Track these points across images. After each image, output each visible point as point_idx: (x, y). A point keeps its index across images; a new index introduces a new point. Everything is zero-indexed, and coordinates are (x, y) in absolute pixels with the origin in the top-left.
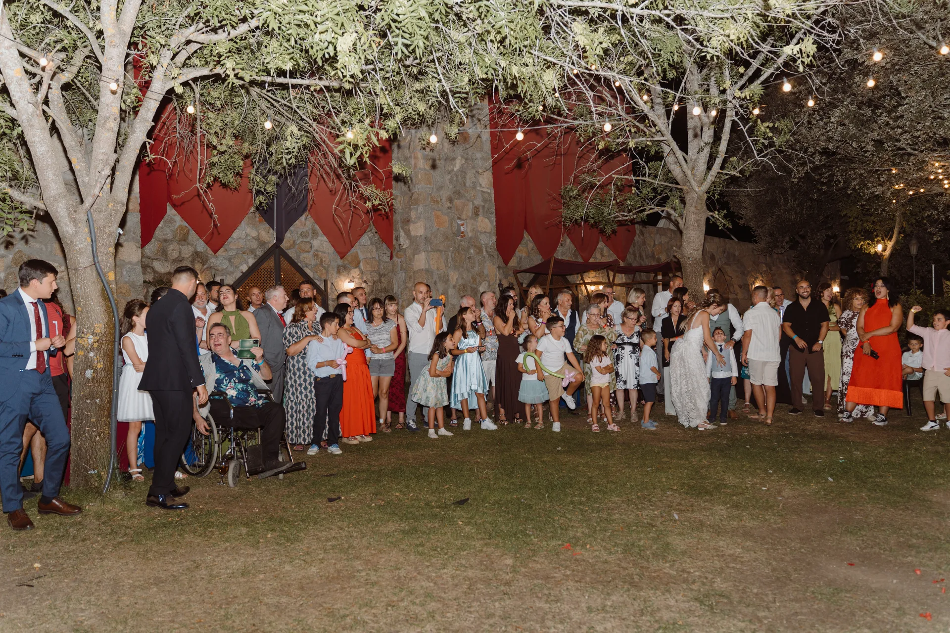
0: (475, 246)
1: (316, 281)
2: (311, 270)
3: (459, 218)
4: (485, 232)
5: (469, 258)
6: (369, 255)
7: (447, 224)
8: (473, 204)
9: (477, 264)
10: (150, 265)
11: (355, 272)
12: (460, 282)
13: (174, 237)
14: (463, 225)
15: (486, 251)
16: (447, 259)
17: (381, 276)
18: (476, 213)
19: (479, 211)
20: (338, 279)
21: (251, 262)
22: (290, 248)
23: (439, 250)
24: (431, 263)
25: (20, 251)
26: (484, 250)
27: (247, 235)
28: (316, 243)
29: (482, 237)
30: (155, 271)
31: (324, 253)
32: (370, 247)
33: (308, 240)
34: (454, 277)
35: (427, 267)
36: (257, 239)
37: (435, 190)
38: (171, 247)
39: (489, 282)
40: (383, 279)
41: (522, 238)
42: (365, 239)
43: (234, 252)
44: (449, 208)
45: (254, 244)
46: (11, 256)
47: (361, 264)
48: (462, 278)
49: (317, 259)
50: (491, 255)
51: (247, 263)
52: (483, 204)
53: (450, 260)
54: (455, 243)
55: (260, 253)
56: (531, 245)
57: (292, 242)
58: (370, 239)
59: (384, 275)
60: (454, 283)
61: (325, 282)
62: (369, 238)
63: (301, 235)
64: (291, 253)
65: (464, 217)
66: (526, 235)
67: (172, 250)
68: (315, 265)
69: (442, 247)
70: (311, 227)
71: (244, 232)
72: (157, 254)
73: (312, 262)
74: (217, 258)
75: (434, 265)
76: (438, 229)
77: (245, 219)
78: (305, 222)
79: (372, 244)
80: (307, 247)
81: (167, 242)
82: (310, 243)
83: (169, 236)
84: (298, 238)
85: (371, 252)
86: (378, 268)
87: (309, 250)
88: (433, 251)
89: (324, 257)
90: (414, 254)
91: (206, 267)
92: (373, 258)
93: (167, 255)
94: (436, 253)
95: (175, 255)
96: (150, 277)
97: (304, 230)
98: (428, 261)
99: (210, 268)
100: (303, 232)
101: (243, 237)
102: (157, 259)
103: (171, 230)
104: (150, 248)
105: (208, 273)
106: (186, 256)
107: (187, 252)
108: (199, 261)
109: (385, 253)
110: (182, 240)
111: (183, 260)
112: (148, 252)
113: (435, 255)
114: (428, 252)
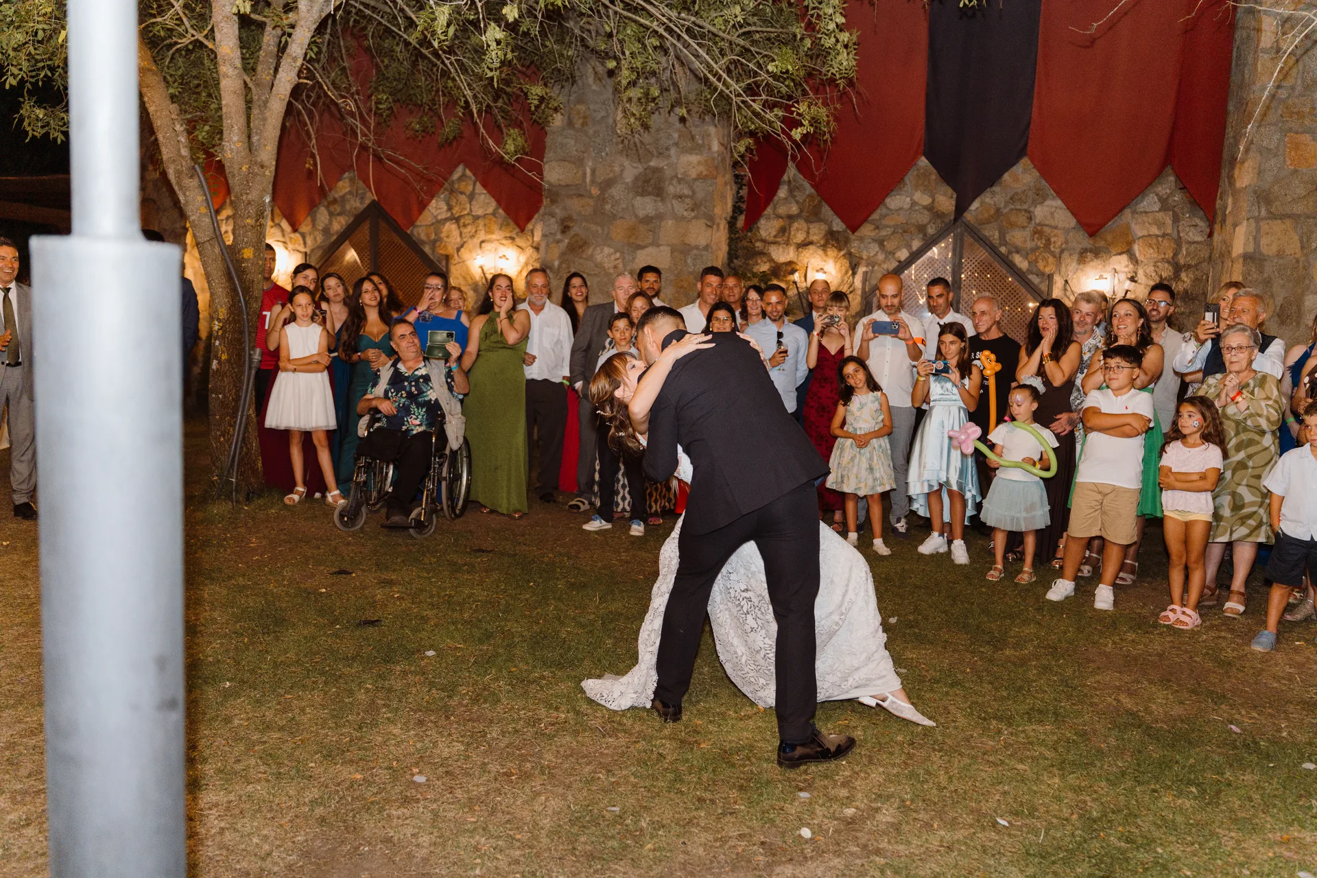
1: (1032, 277)
2: (1026, 257)
6: (1155, 230)
10: (765, 251)
11: (1121, 263)
13: (801, 211)
16: (1310, 232)
17: (1178, 269)
20: (1080, 273)
21: (916, 244)
22: (988, 222)
23: (1291, 216)
24: (1264, 241)
25: (576, 235)
27: (914, 203)
28: (1040, 212)
30: (772, 260)
31: (1056, 228)
32: (1161, 214)
33: (1025, 207)
35: (1251, 249)
36: (930, 208)
37: (1298, 90)
38: (796, 225)
40: (1183, 275)
42: (1149, 202)
43: (889, 231)
45: (924, 218)
46: (567, 241)
47: (1136, 248)
49: (1040, 239)
51: (909, 246)
55: (931, 231)
57: (992, 212)
58: (1163, 201)
59: (1188, 267)
61: (1050, 277)
62: (1160, 199)
63: (1011, 198)
64: (992, 233)
67: (798, 230)
68: (1034, 250)
69: (1299, 209)
70: (1032, 184)
71: (908, 199)
72: (775, 236)
73: (1029, 245)
74: (861, 239)
75: (1269, 246)
76: (1296, 171)
77: (910, 178)
78: (1023, 175)
79: (1164, 208)
80: (1022, 219)
81: (791, 218)
82: (1029, 212)
83: (794, 209)
84: (1007, 204)
85: (1160, 225)
86: (1175, 255)
87: (1025, 224)
88: (1273, 216)
89: (1055, 236)
90: (1235, 225)
91: (842, 253)
92: (1164, 235)
93: (788, 238)
94: (1279, 221)
95: (800, 237)
96: (765, 267)
97: (1019, 191)
98: (1255, 238)
99: (849, 255)
100: (1016, 194)
101: (907, 206)
102: (774, 243)
103: (797, 202)
104: (767, 227)
105: (846, 263)
106: (814, 238)
107: (817, 232)
108: (833, 245)
109: (1196, 226)
110: (813, 216)
111: (811, 243)
112: (763, 233)
113: (1277, 226)
114: (1257, 220)
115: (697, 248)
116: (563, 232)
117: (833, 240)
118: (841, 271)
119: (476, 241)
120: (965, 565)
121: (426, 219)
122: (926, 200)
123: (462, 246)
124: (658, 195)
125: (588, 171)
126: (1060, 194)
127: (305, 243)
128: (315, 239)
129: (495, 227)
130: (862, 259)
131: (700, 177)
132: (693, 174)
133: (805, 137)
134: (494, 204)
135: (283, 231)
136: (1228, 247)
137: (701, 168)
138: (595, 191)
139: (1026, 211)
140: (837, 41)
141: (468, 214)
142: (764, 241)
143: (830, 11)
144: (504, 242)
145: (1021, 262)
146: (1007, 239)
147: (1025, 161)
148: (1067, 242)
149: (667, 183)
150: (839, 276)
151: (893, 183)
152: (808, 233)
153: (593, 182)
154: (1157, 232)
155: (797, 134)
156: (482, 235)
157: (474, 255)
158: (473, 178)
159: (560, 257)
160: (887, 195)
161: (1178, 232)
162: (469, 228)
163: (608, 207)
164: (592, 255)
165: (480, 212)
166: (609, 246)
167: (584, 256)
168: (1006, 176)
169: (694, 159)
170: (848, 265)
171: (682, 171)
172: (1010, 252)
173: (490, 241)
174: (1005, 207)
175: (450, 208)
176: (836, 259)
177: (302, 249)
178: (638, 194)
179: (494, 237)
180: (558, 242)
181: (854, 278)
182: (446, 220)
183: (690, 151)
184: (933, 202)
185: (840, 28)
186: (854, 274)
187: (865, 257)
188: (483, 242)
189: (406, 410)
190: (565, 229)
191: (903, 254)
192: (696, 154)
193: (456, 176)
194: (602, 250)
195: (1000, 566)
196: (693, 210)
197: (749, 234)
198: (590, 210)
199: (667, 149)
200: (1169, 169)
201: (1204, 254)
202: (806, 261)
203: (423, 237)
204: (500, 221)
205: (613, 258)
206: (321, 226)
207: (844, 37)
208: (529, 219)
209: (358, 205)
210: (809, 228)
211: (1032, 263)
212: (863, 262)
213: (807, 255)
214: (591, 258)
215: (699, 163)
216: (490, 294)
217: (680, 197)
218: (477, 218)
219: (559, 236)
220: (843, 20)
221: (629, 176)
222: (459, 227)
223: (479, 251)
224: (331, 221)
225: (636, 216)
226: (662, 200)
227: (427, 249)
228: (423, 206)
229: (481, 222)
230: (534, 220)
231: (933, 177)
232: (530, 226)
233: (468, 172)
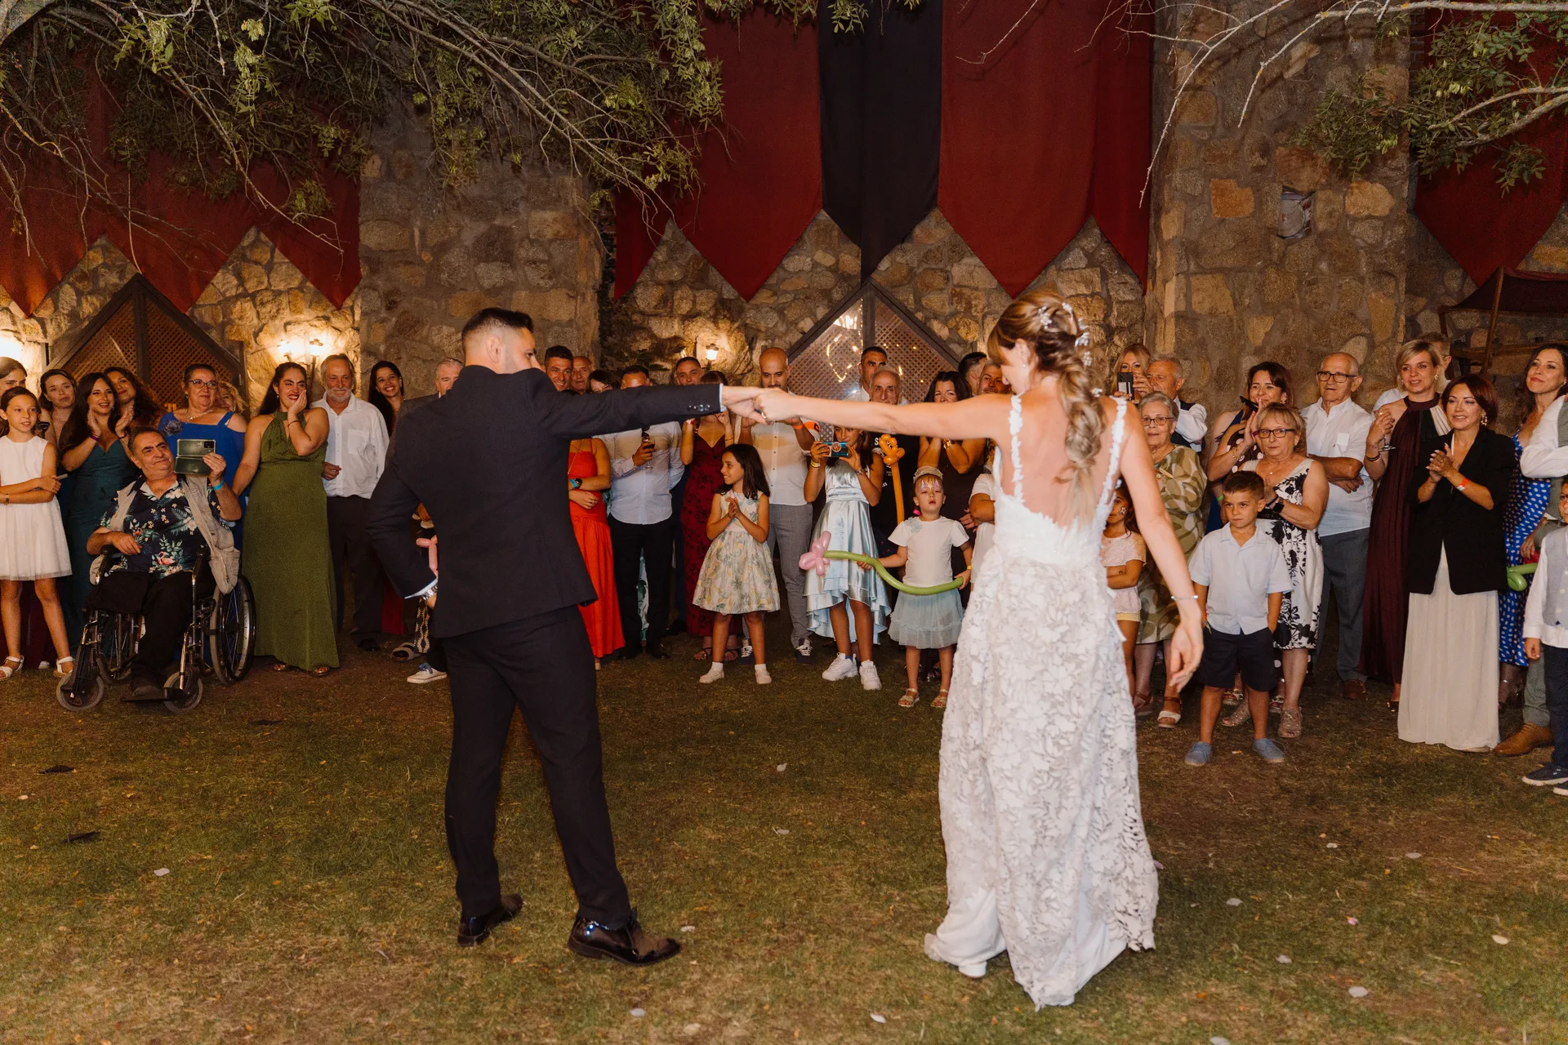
0: (1336, 254)
1: (953, 346)
2: (945, 323)
3: (1289, 191)
4: (1370, 217)
6: (1082, 290)
7: (1249, 207)
9: (1336, 296)
10: (644, 325)
13: (686, 276)
15: (1371, 263)
16: (1242, 288)
17: (1110, 332)
18: (1342, 174)
21: (821, 312)
22: (900, 284)
23: (1221, 270)
24: (1195, 299)
25: (405, 312)
26: (1364, 260)
27: (815, 264)
28: (958, 271)
29: (1359, 229)
30: (653, 336)
31: (976, 289)
32: (1088, 270)
33: (941, 266)
34: (1259, 329)
35: (1182, 307)
36: (834, 269)
37: (1220, 130)
38: (679, 293)
39: (1370, 338)
40: (1116, 339)
42: (1075, 258)
43: (790, 297)
44: (1259, 169)
45: (828, 281)
46: (394, 319)
48: (1285, 332)
49: (959, 302)
50: (1384, 273)
51: (813, 314)
53: (1250, 291)
54: (1270, 251)
55: (837, 296)
57: (904, 272)
58: (1089, 256)
59: (1120, 329)
60: (1259, 342)
62: (1087, 254)
63: (925, 256)
64: (907, 298)
65: (1303, 185)
67: (681, 299)
68: (954, 314)
69: (1229, 262)
70: (946, 240)
71: (808, 260)
72: (656, 307)
73: (948, 310)
74: (757, 307)
75: (1201, 303)
76: (1223, 221)
77: (810, 235)
78: (934, 231)
79: (1090, 265)
80: (938, 281)
81: (673, 285)
82: (947, 272)
83: (676, 274)
84: (920, 262)
85: (1088, 283)
86: (1107, 316)
87: (942, 286)
88: (1203, 271)
89: (976, 298)
90: (1165, 281)
91: (736, 325)
92: (1093, 295)
93: (672, 308)
94: (1210, 276)
95: (685, 307)
96: (645, 345)
97: (933, 248)
98: (1185, 296)
99: (745, 327)
100: (930, 250)
101: (807, 268)
102: (656, 315)
103: (679, 266)
104: (645, 297)
105: (741, 337)
106: (703, 308)
107: (705, 301)
108: (725, 316)
109: (1125, 283)
110: (699, 281)
111: (699, 314)
112: (641, 304)
113: (1208, 282)
114: (1187, 275)
115: (559, 323)
116: (389, 308)
117: (723, 312)
118: (735, 346)
119: (279, 323)
120: (876, 691)
121: (208, 297)
122: (827, 260)
123: (261, 330)
124: (505, 261)
125: (417, 233)
126: (978, 251)
127: (45, 332)
128: (59, 326)
129: (302, 304)
130: (759, 331)
131: (557, 238)
132: (549, 233)
133: (662, 186)
134: (300, 276)
135: (12, 316)
136: (1160, 305)
137: (558, 227)
138: (427, 257)
139: (942, 270)
140: (697, 71)
141: (266, 289)
142: (643, 313)
143: (686, 36)
144: (316, 323)
145: (942, 331)
146: (924, 302)
147: (936, 213)
148: (989, 305)
149: (517, 245)
150: (734, 352)
151: (790, 242)
152: (694, 302)
153: (423, 245)
154: (1085, 292)
155: (651, 182)
156: (287, 315)
157: (277, 341)
158: (271, 244)
159: (386, 341)
160: (785, 255)
161: (1108, 291)
162: (269, 307)
163: (444, 276)
164: (427, 337)
165: (282, 287)
166: (450, 325)
167: (418, 338)
168: (917, 231)
169: (549, 215)
170: (743, 339)
171: (535, 230)
172: (927, 319)
173: (298, 322)
174: (919, 266)
175: (242, 282)
176: (730, 333)
177: (41, 339)
178: (480, 260)
179: (302, 317)
180: (383, 321)
181: (751, 354)
182: (237, 297)
183: (543, 207)
184: (838, 262)
185: (700, 56)
186: (751, 349)
187: (763, 329)
188: (287, 324)
189: (153, 547)
190: (391, 306)
191: (807, 324)
192: (551, 210)
193: (246, 242)
194: (440, 331)
195: (914, 690)
196: (550, 278)
197: (624, 305)
198: (420, 281)
199: (515, 204)
200: (1093, 221)
201: (1136, 314)
202: (693, 335)
203: (207, 319)
204: (309, 296)
205: (454, 338)
206: (65, 309)
207: (706, 67)
208: (347, 293)
209: (116, 280)
210: (695, 296)
211: (954, 330)
212: (762, 336)
213: (695, 328)
214: (425, 340)
215: (555, 220)
216: (276, 389)
217: (534, 262)
218: (278, 293)
219: (383, 314)
220: (703, 47)
221: (468, 238)
222: (255, 306)
223: (283, 335)
224: (79, 302)
225: (481, 287)
226: (513, 267)
227: (214, 335)
228: (205, 281)
229: (284, 300)
230: (353, 295)
231: (835, 233)
232: (348, 302)
233: (263, 236)
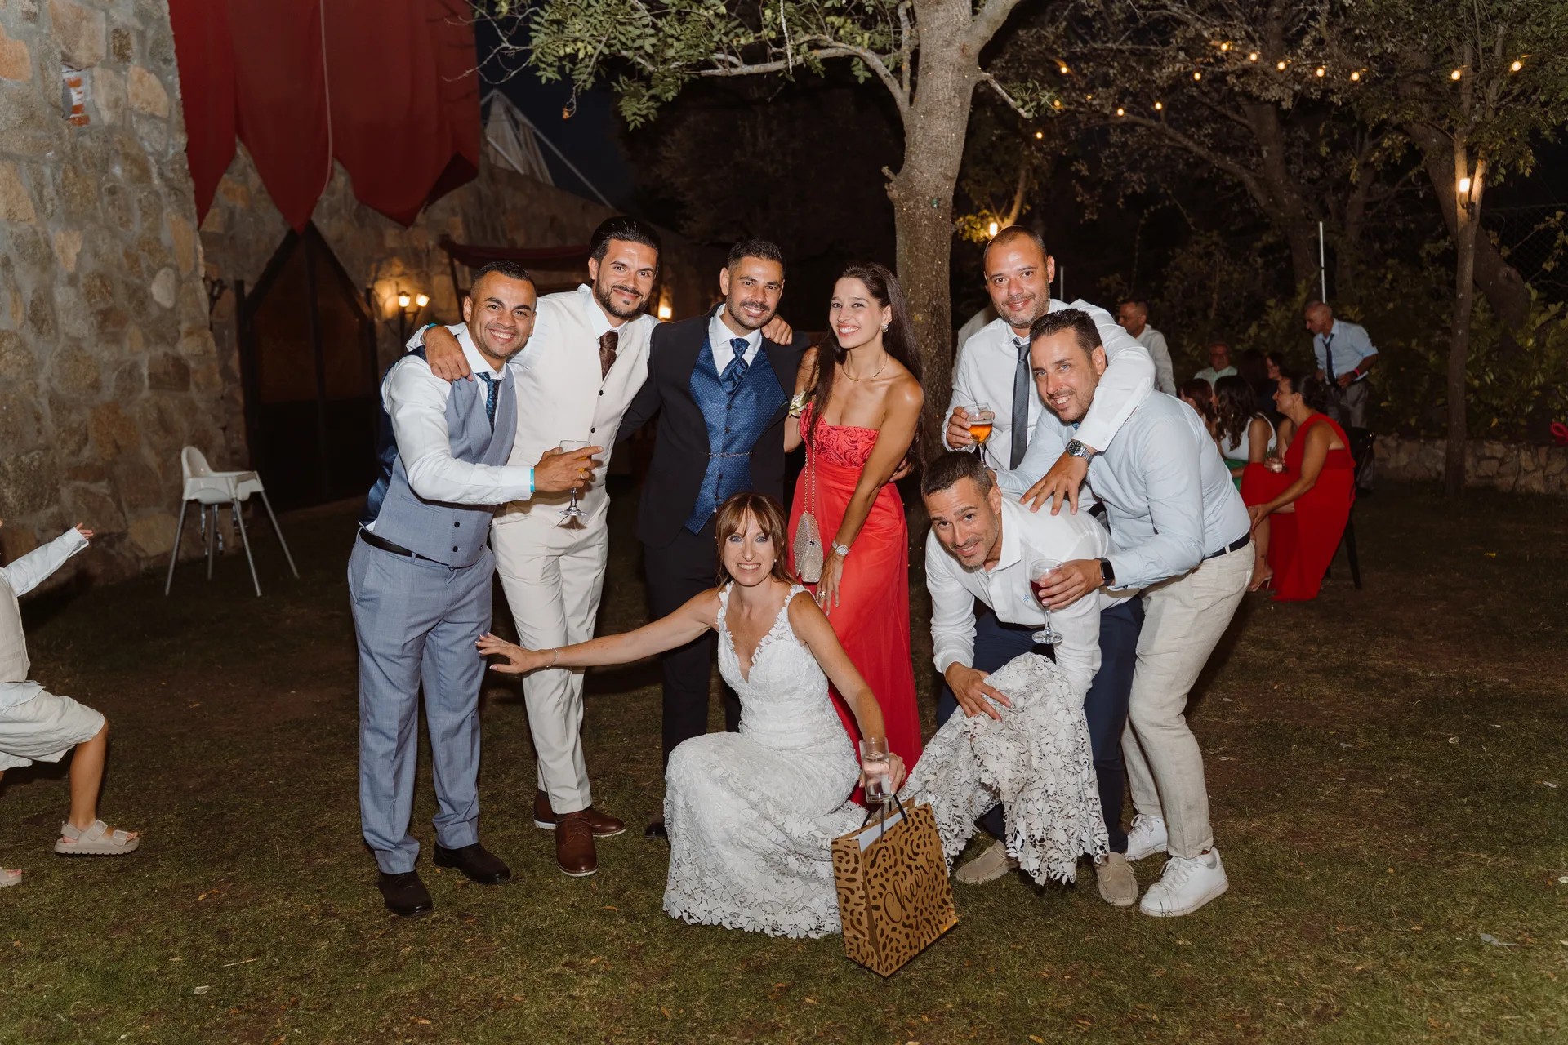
0: (127, 156)
3: (66, 60)
4: (153, 116)
5: (112, 191)
7: (29, 71)
8: (109, 18)
9: (138, 214)
12: (91, 264)
14: (76, 84)
15: (161, 175)
16: (40, 187)
18: (121, 53)
19: (128, 46)
23: (8, 156)
26: (154, 170)
29: (144, 129)
34: (68, 247)
39: (177, 271)
41: (232, 155)
44: (32, 17)
48: (96, 255)
50: (174, 190)
52: (140, 27)
53: (49, 191)
54: (60, 137)
56: (255, 180)
60: (71, 268)
65: (81, 55)
66: (240, 150)
69: (17, 146)
